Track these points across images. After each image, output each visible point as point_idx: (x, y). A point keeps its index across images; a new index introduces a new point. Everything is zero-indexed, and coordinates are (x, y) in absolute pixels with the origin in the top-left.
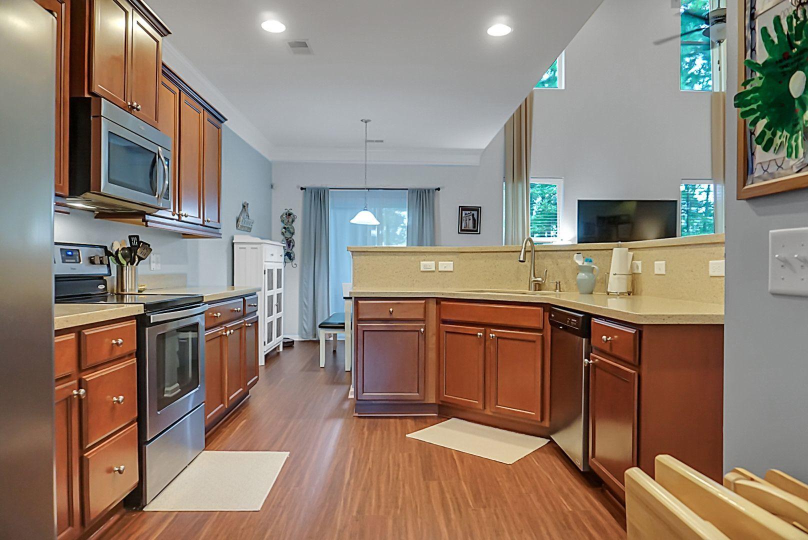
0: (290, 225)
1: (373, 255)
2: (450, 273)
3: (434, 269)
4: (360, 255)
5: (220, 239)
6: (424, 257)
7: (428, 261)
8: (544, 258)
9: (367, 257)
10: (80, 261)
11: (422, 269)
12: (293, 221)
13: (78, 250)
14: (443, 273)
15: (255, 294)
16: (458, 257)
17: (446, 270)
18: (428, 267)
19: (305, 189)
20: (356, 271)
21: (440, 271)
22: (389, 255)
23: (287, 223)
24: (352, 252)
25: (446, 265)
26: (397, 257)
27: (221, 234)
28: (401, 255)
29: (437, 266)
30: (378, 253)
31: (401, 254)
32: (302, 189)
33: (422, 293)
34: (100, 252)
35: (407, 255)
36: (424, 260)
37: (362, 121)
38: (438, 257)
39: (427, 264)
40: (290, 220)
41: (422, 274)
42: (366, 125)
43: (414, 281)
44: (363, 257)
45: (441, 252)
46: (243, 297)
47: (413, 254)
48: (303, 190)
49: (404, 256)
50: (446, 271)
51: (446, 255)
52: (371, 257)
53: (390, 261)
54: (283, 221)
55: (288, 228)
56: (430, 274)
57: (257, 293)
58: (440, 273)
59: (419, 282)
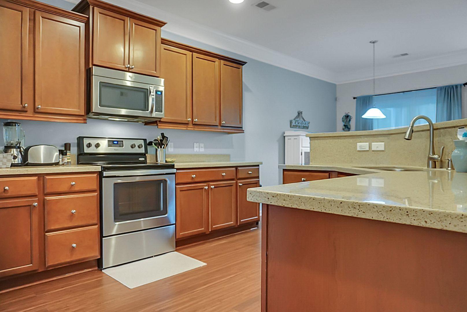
0: (348, 123)
1: (323, 139)
2: (382, 153)
3: (368, 149)
4: (314, 140)
5: (243, 133)
6: (360, 139)
7: (364, 142)
8: (445, 135)
9: (319, 141)
10: (123, 146)
11: (358, 149)
12: (350, 120)
13: (123, 141)
14: (376, 152)
15: (258, 166)
16: (388, 139)
17: (378, 149)
18: (363, 148)
19: (356, 98)
20: (312, 151)
21: (373, 151)
22: (334, 139)
23: (346, 122)
24: (310, 137)
25: (378, 145)
26: (340, 140)
27: (244, 131)
28: (343, 139)
29: (370, 147)
30: (327, 138)
31: (342, 137)
32: (354, 98)
33: (325, 167)
34: (142, 142)
35: (347, 138)
36: (360, 142)
37: (370, 42)
38: (371, 139)
39: (362, 145)
40: (348, 120)
41: (359, 153)
42: (374, 45)
43: (353, 159)
44: (316, 141)
45: (374, 135)
46: (236, 167)
47: (352, 137)
48: (356, 99)
49: (344, 139)
50: (378, 151)
51: (378, 137)
52: (322, 141)
53: (335, 143)
54: (343, 121)
55: (347, 125)
56: (365, 152)
57: (260, 165)
58: (373, 152)
59: (356, 159)
